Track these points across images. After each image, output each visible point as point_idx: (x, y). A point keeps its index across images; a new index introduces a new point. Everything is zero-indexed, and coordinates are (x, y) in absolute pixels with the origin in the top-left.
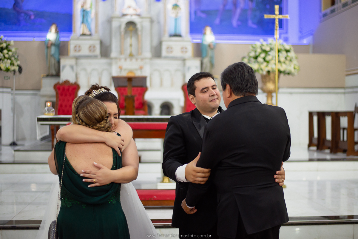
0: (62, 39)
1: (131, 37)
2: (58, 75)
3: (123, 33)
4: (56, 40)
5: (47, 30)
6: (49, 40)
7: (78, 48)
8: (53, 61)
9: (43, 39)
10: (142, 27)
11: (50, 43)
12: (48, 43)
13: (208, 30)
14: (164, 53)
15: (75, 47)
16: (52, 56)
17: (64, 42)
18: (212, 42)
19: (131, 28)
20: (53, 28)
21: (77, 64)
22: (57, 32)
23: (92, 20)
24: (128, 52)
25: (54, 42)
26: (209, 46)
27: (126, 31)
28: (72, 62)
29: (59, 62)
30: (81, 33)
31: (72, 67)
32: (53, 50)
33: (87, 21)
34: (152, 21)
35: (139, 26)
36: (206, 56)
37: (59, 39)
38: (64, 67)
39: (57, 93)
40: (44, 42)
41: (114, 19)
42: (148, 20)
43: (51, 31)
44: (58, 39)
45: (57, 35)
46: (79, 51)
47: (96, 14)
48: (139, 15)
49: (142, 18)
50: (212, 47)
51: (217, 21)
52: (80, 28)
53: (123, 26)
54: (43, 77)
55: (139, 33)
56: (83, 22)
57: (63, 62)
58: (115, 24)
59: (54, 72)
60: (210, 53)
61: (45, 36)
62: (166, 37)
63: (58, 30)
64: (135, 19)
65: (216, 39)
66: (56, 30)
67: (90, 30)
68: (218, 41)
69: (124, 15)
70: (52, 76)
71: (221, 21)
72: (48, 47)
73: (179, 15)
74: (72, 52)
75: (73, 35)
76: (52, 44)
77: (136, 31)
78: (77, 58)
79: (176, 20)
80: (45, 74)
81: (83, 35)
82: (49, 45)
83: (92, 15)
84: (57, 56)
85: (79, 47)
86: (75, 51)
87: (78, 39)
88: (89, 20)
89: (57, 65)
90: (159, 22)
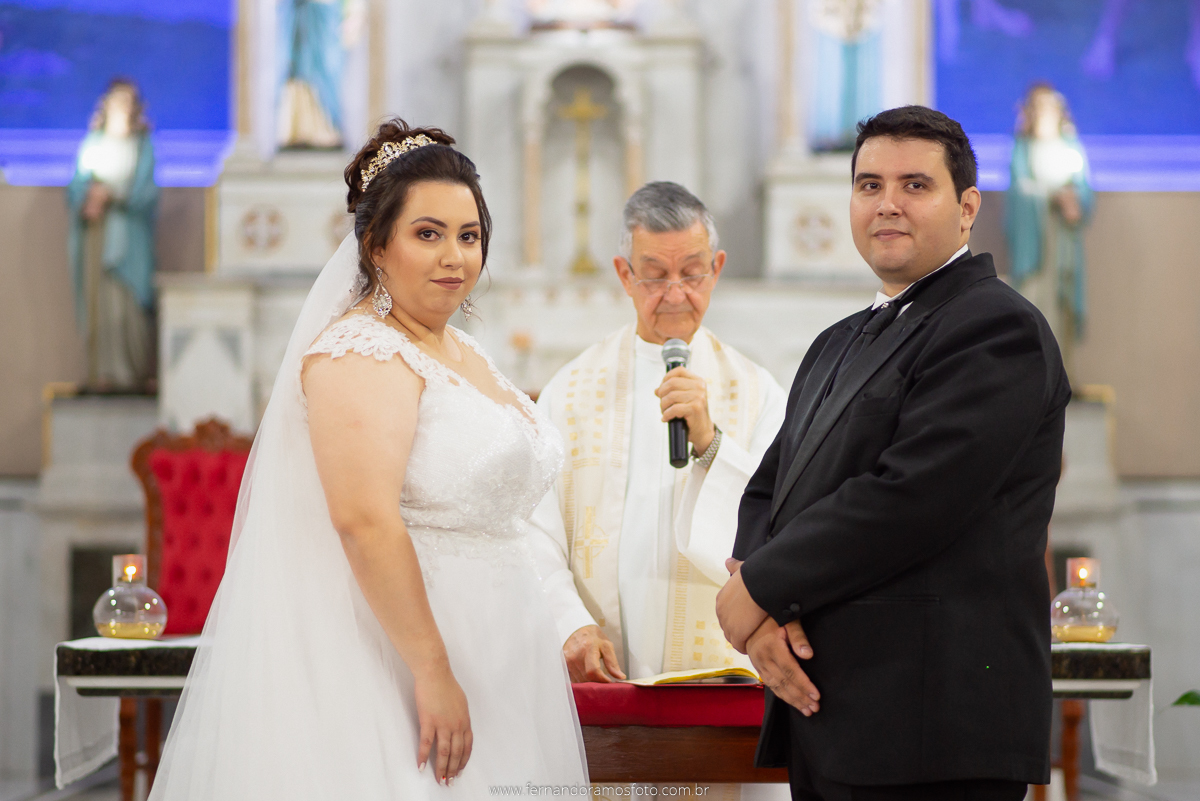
0: (171, 174)
1: (583, 159)
2: (145, 387)
3: (533, 136)
4: (132, 180)
5: (79, 118)
6: (93, 181)
7: (263, 228)
8: (116, 306)
9: (56, 173)
10: (649, 95)
11: (99, 194)
12: (87, 198)
13: (1048, 110)
14: (781, 253)
15: (251, 218)
16: (110, 273)
17: (179, 190)
18: (1071, 185)
19: (583, 103)
20: (117, 111)
21: (258, 321)
22: (141, 129)
23: (346, 55)
24: (565, 248)
25: (120, 192)
26: (1056, 206)
27: (554, 125)
28: (235, 309)
29: (151, 312)
30: (285, 135)
31: (230, 341)
32: (117, 236)
33: (318, 62)
34: (706, 63)
35: (629, 93)
36: (1039, 267)
37: (151, 176)
38: (183, 340)
39: (152, 498)
40: (64, 191)
41: (479, 53)
42: (686, 54)
43: (103, 126)
44: (144, 174)
45: (141, 150)
46: (274, 242)
47: (375, 23)
48: (627, 27)
49: (648, 42)
50: (1072, 212)
51: (1100, 55)
52: (277, 104)
53: (538, 92)
54: (59, 400)
55: (633, 134)
56: (293, 73)
57: (179, 309)
58: (487, 81)
59: (122, 374)
60: (1060, 250)
61: (70, 159)
62: (794, 155)
63: (142, 119)
64: (608, 50)
65: (1095, 165)
66: (133, 119)
67: (337, 122)
68: (1106, 179)
69: (541, 27)
70: (111, 393)
71: (1122, 55)
72: (85, 223)
73: (870, 21)
74: (229, 252)
75: (238, 149)
76: (113, 205)
77: (611, 122)
78: (261, 286)
79: (851, 51)
80: (69, 385)
81: (299, 146)
82: (93, 210)
83: (349, 28)
84: (137, 274)
85: (274, 218)
86: (250, 241)
87: (266, 173)
88: (332, 59)
89: (137, 325)
90: (747, 70)
